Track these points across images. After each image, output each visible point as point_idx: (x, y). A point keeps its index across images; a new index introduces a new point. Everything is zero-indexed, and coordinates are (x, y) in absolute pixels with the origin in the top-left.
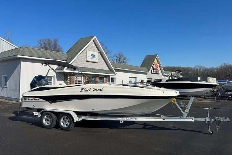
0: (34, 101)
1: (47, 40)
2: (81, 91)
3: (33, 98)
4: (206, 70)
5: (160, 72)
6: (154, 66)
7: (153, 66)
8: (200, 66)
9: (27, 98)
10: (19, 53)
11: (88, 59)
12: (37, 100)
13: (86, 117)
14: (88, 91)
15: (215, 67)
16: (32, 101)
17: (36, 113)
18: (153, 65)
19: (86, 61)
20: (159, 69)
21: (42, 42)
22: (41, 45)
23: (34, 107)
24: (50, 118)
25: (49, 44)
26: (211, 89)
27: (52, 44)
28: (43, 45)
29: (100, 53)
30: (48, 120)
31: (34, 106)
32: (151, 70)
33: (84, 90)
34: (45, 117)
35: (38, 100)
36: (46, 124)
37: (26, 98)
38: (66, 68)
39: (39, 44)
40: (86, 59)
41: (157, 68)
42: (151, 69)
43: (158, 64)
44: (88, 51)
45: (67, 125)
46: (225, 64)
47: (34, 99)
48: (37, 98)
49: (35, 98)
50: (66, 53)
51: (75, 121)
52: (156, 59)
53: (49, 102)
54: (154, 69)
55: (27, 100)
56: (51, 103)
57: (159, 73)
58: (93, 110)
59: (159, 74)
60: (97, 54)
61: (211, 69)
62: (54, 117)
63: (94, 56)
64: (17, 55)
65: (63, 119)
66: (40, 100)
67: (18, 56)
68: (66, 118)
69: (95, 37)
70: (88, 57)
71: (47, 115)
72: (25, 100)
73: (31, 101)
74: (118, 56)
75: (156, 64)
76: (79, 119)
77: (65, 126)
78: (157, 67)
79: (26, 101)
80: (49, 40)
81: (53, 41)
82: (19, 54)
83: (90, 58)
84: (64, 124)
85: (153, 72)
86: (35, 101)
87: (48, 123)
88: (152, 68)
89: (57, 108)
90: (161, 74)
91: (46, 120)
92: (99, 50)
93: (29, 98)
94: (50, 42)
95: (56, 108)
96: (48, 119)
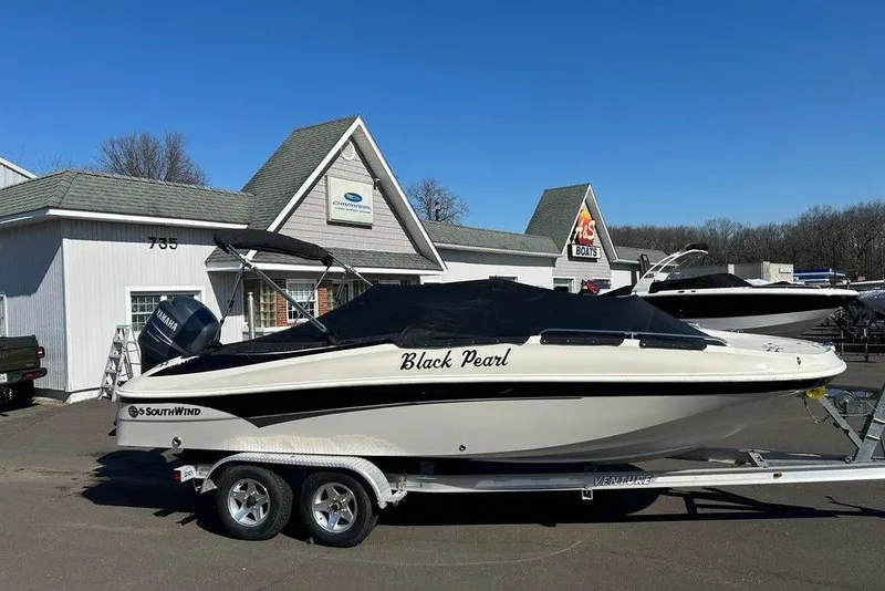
0: (179, 417)
1: (138, 138)
2: (404, 366)
3: (172, 406)
4: (748, 233)
5: (600, 253)
6: (577, 230)
7: (574, 232)
8: (725, 223)
9: (144, 406)
10: (53, 198)
11: (336, 215)
12: (190, 412)
13: (424, 481)
14: (437, 364)
15: (779, 223)
16: (167, 417)
17: (188, 472)
18: (577, 226)
19: (329, 223)
20: (597, 242)
21: (119, 151)
22: (117, 160)
23: (179, 442)
24: (261, 491)
25: (149, 159)
26: (830, 313)
27: (162, 155)
28: (124, 161)
29: (381, 186)
30: (250, 503)
31: (176, 440)
32: (570, 247)
33: (416, 361)
34: (237, 488)
35: (197, 412)
36: (244, 521)
37: (138, 406)
38: (252, 253)
39: (108, 159)
40: (328, 214)
41: (590, 238)
42: (568, 242)
43: (593, 223)
44: (331, 180)
45: (342, 522)
46: (816, 209)
47: (179, 411)
48: (191, 407)
49: (181, 405)
50: (245, 189)
51: (383, 506)
52: (584, 204)
53: (251, 421)
54: (577, 242)
55: (145, 417)
56: (260, 424)
57: (598, 256)
58: (464, 452)
59: (594, 260)
60: (367, 190)
61: (765, 231)
62: (279, 484)
63: (355, 198)
64: (48, 208)
65: (324, 497)
66: (207, 412)
67: (52, 212)
68: (338, 489)
69: (359, 122)
70: (332, 207)
71: (243, 482)
72: (134, 413)
73: (162, 417)
74: (421, 194)
75: (586, 223)
76: (394, 492)
77: (337, 527)
78: (590, 234)
79: (139, 417)
80: (145, 140)
81: (163, 143)
82: (54, 205)
83: (344, 207)
84: (327, 518)
85: (574, 254)
86: (183, 417)
87: (251, 516)
88: (572, 239)
89: (292, 447)
90: (603, 262)
91: (239, 504)
92: (374, 176)
93: (153, 406)
94: (151, 146)
95: (289, 445)
96: (250, 497)
